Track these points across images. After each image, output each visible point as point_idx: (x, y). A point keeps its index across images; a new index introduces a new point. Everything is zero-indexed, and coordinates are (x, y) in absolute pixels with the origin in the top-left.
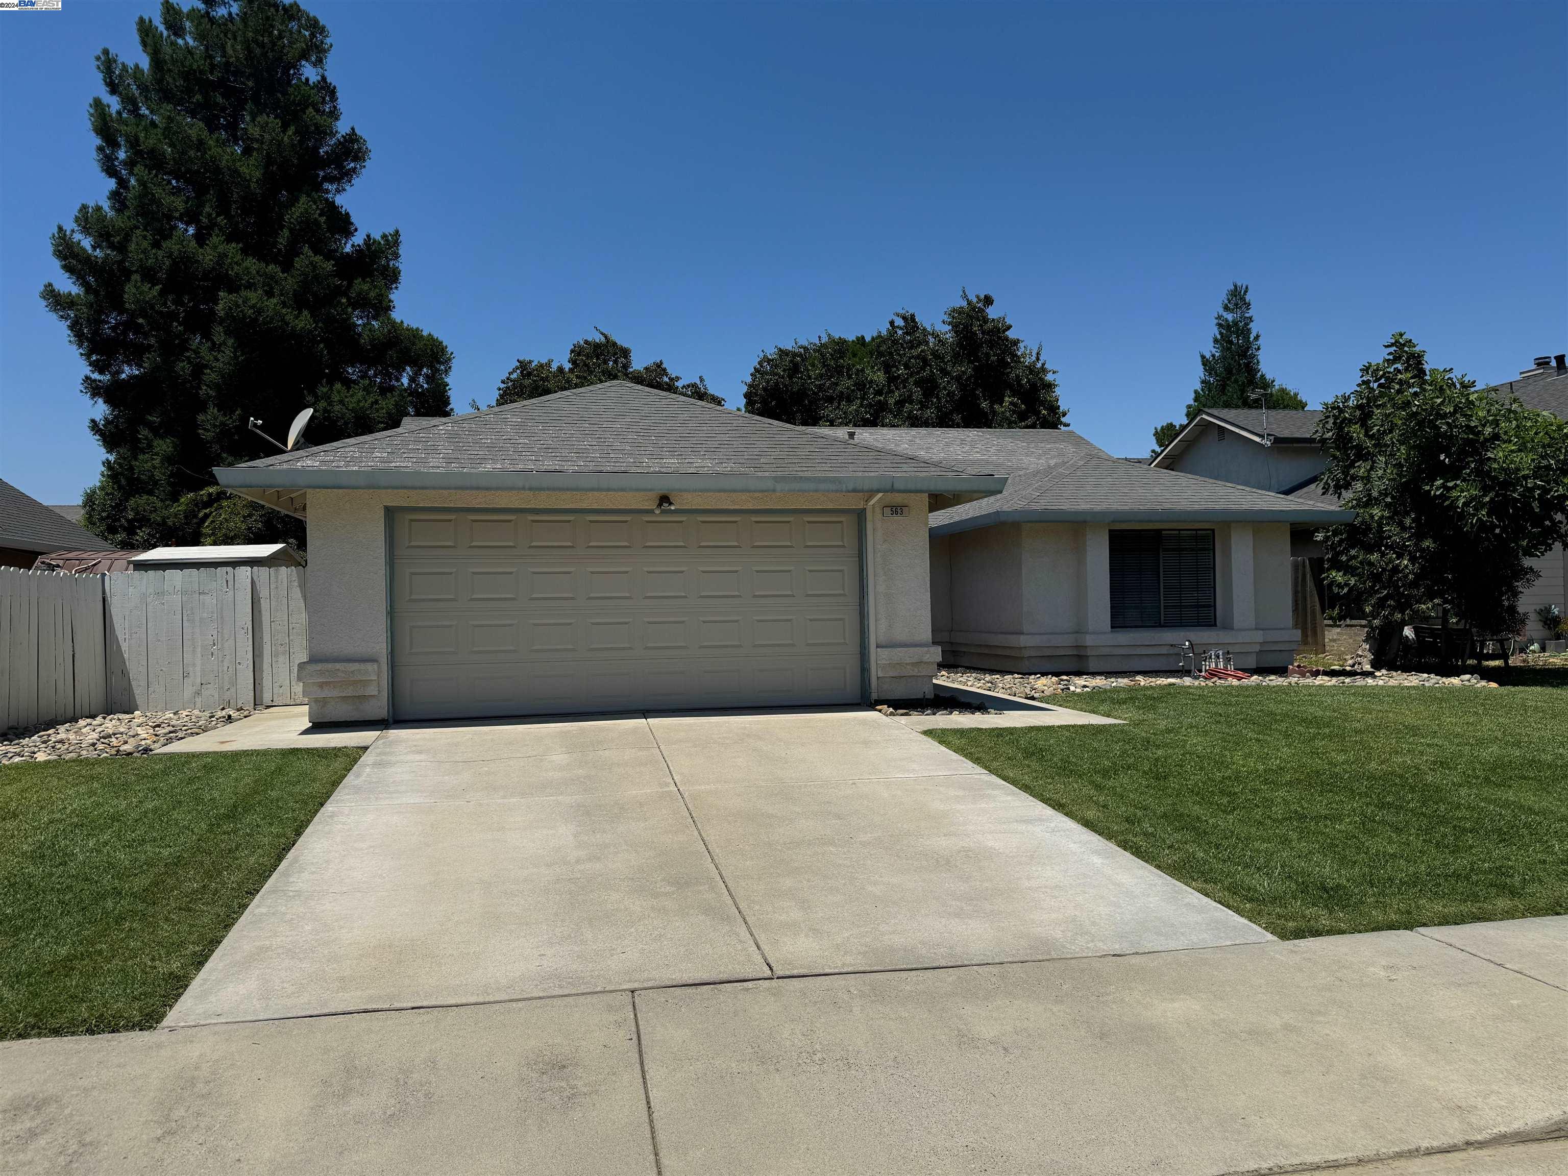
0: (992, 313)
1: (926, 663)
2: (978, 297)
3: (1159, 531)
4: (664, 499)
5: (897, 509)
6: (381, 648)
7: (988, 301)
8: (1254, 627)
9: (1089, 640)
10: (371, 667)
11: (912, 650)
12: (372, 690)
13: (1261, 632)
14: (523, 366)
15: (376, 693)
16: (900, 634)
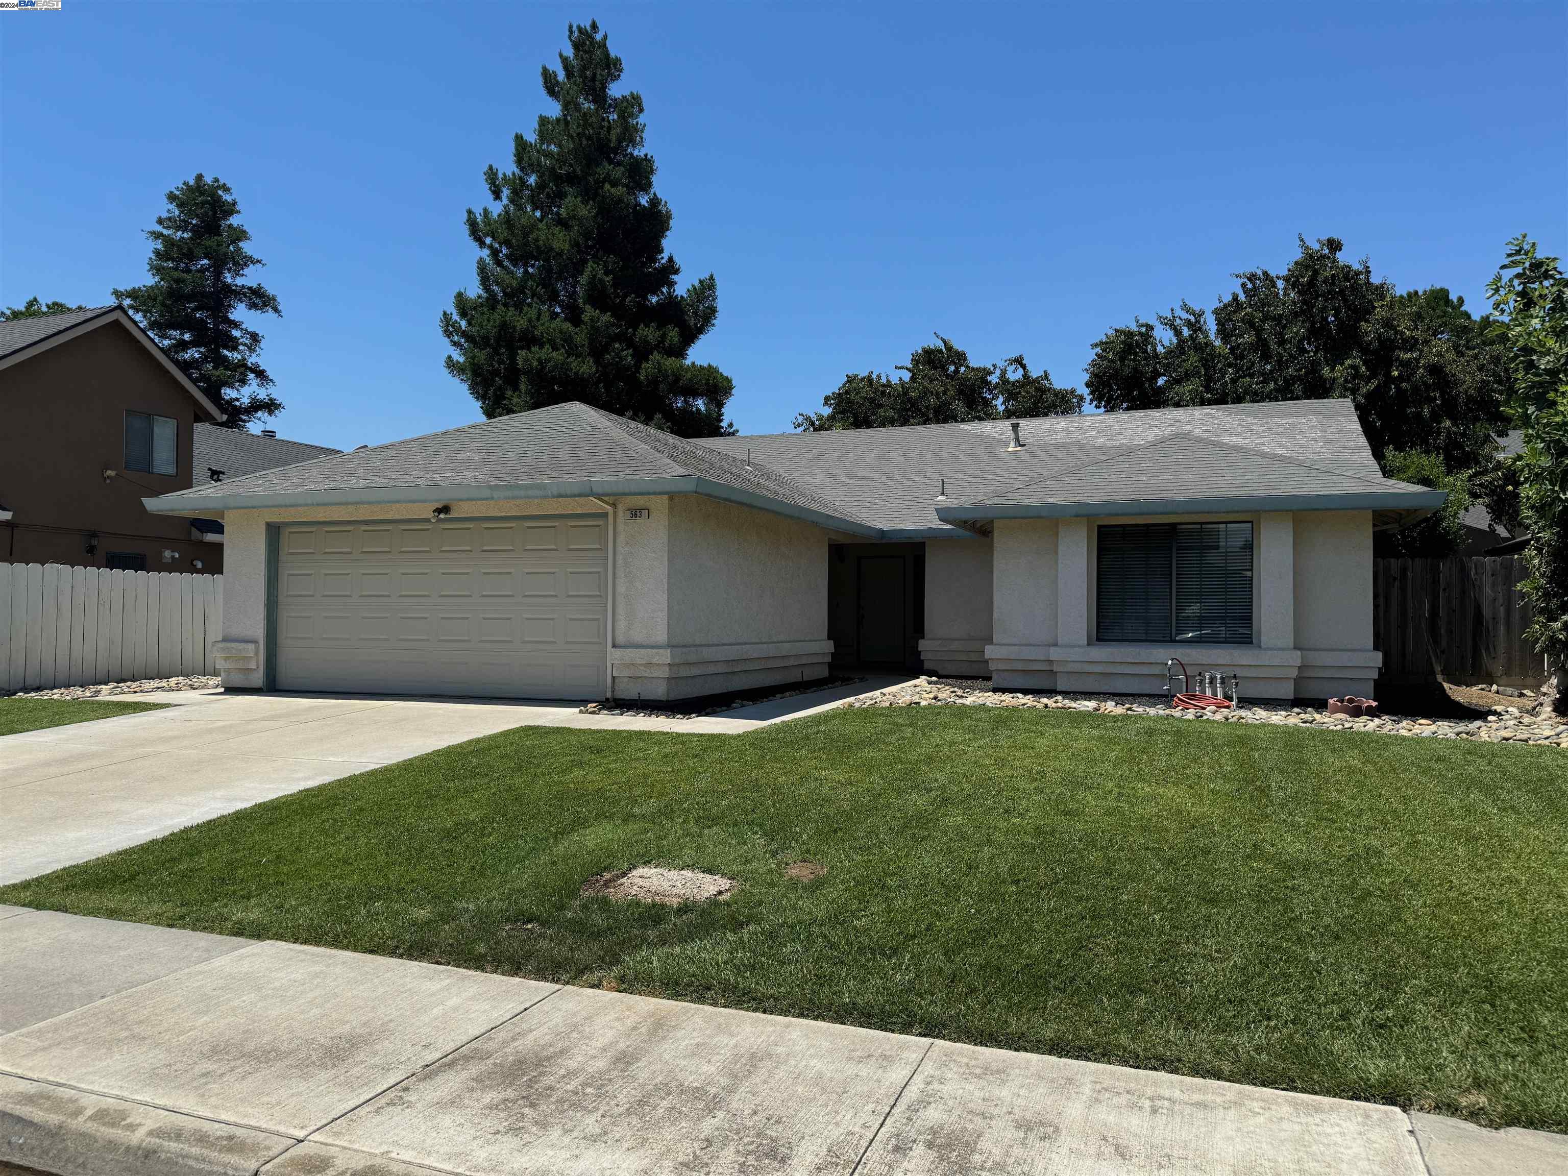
3: (1173, 526)
4: (445, 509)
5: (635, 513)
6: (259, 631)
7: (1334, 245)
8: (1292, 645)
9: (1055, 654)
10: (251, 647)
11: (643, 651)
12: (253, 666)
13: (1299, 653)
15: (254, 667)
16: (638, 636)
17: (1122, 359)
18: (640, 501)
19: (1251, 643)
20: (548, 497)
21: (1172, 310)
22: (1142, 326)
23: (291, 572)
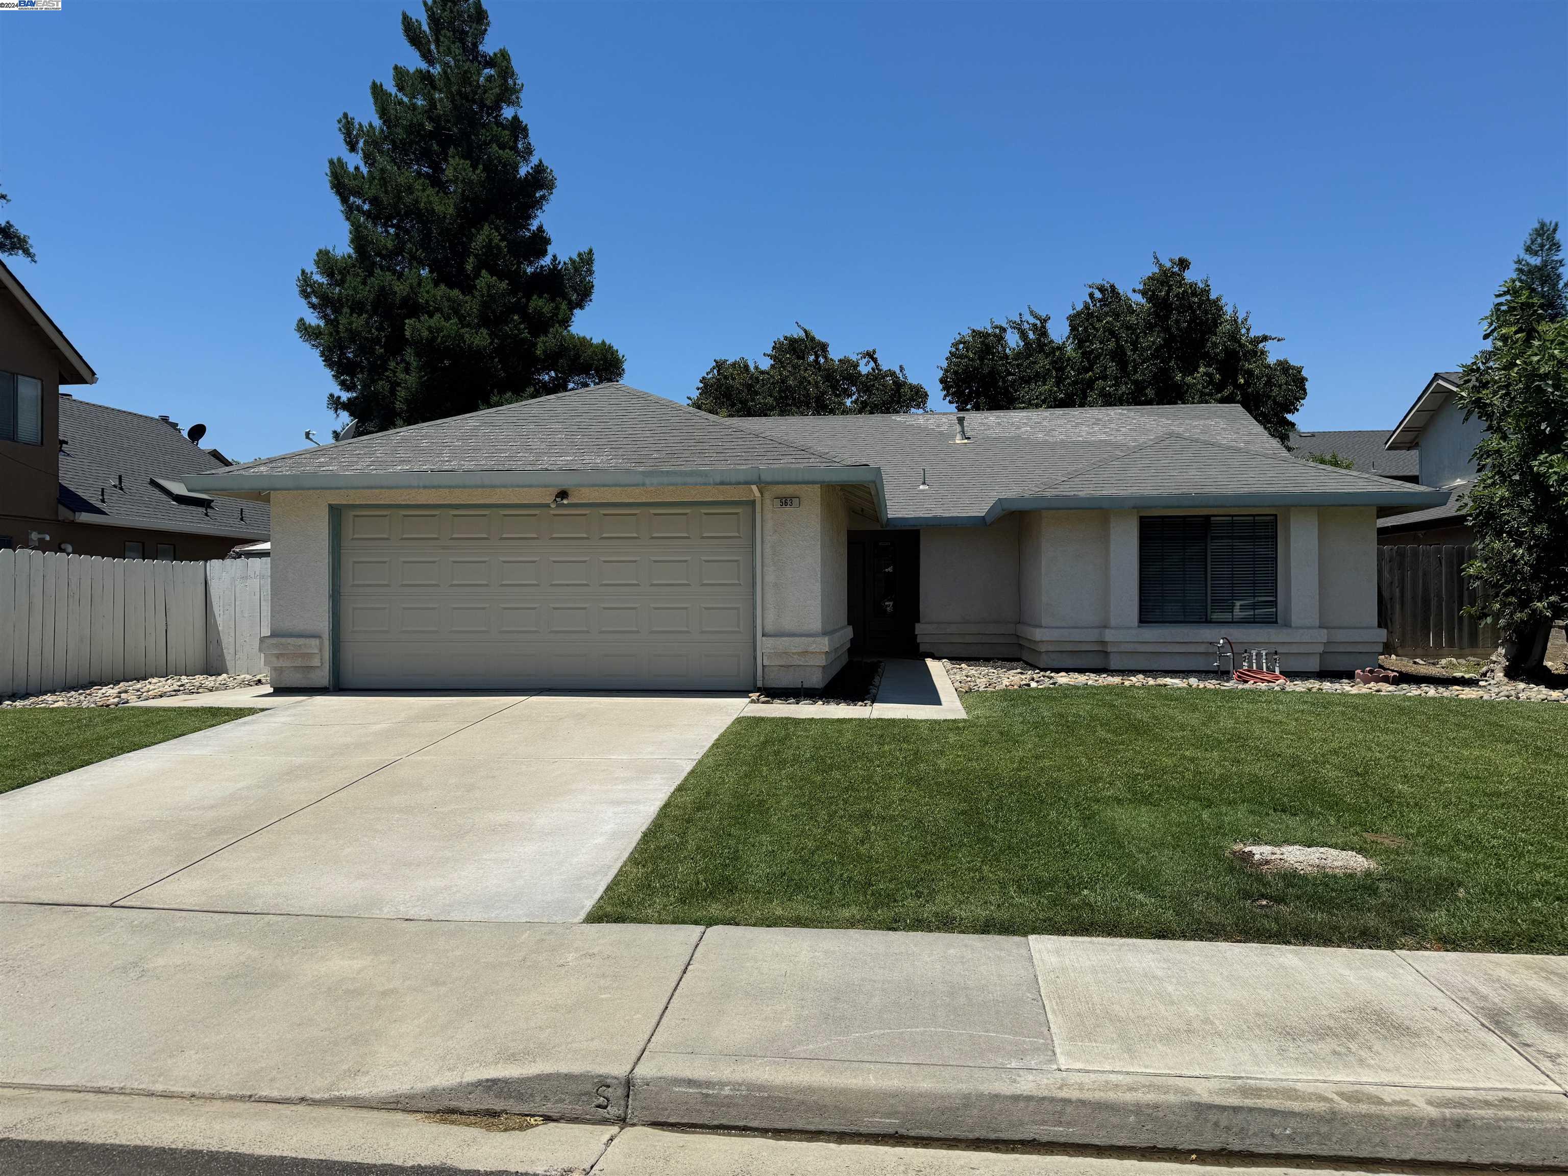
0: (1190, 276)
1: (812, 653)
2: (1171, 260)
3: (1208, 517)
4: (563, 494)
5: (785, 501)
6: (323, 625)
7: (1183, 264)
8: (1318, 624)
9: (1109, 635)
10: (315, 642)
11: (797, 639)
12: (316, 662)
13: (1325, 631)
14: (719, 365)
15: (319, 664)
16: (788, 624)
17: (982, 359)
18: (790, 490)
19: (1276, 622)
20: (709, 484)
21: (1020, 315)
22: (996, 327)
23: (355, 560)
